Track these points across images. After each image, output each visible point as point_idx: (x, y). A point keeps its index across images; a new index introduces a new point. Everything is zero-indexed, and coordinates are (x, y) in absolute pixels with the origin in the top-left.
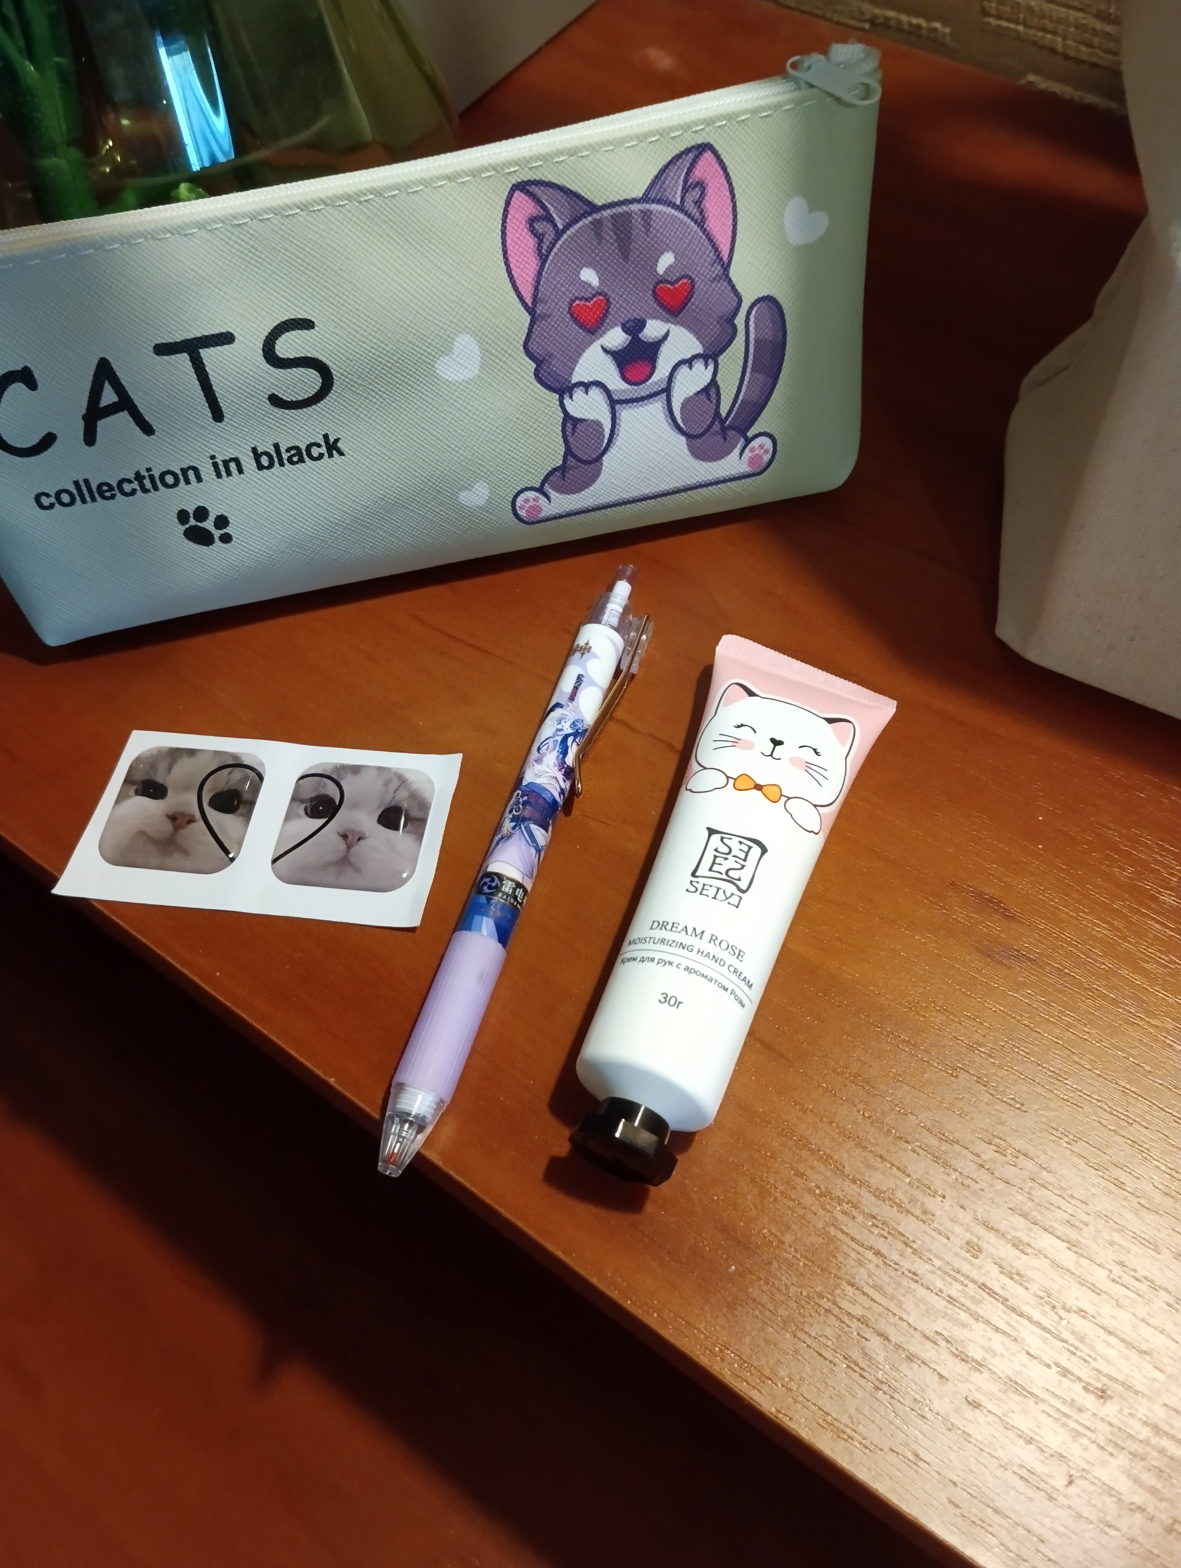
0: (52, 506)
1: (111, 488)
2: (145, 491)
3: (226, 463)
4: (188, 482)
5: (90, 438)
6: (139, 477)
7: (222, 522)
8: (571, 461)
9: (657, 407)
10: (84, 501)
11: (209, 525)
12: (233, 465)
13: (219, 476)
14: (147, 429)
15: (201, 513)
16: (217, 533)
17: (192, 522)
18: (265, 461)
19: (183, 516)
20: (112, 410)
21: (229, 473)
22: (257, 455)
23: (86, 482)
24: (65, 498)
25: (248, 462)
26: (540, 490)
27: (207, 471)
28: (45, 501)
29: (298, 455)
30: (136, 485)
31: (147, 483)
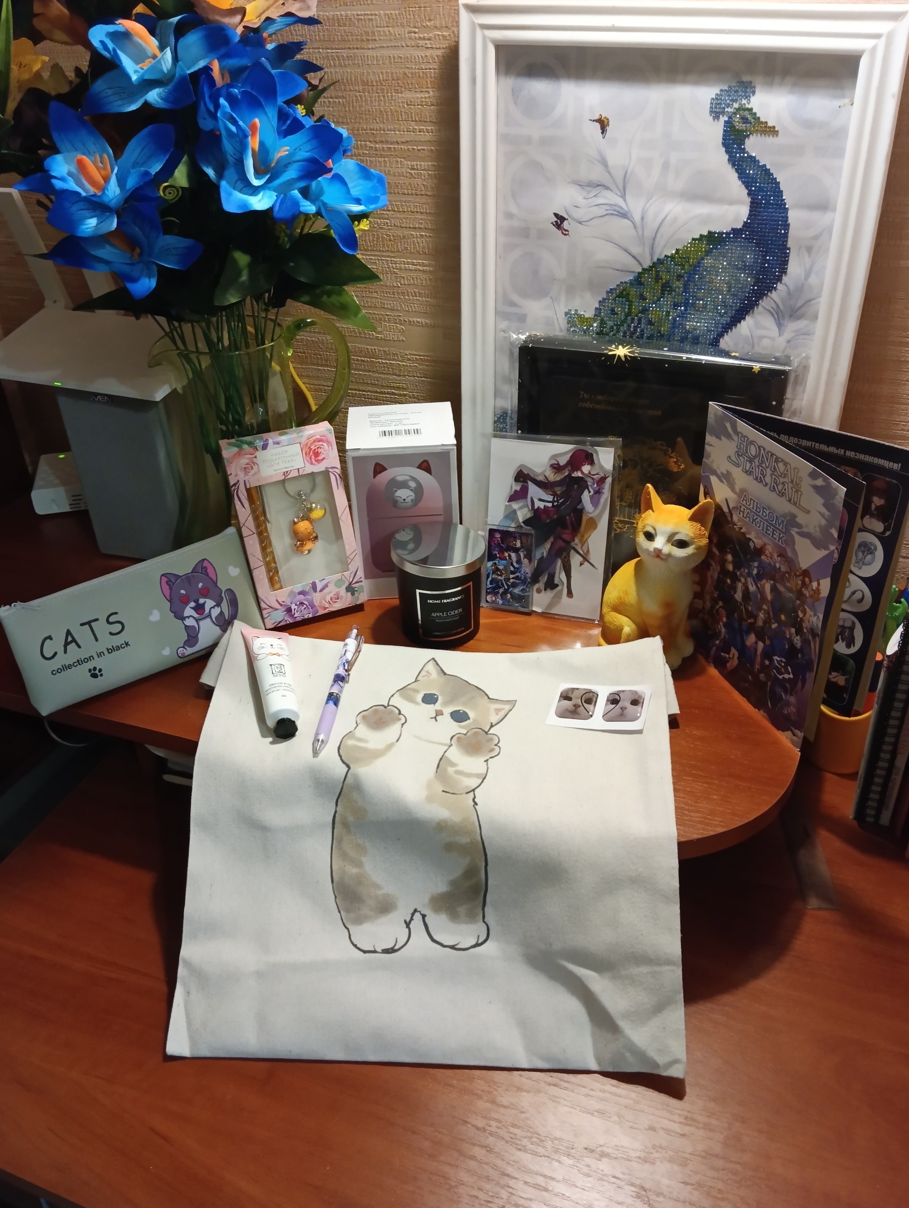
0: (56, 674)
1: (71, 665)
2: (80, 664)
3: (100, 653)
4: (91, 660)
5: (65, 652)
6: (78, 661)
7: (100, 670)
8: (190, 638)
9: (208, 620)
10: (64, 670)
11: (97, 672)
12: (102, 654)
13: (99, 657)
14: (79, 647)
15: (95, 669)
16: (99, 674)
17: (93, 672)
18: (110, 651)
19: (90, 670)
20: (71, 642)
21: (101, 656)
22: (108, 650)
23: (65, 665)
24: (59, 671)
25: (106, 652)
26: (183, 647)
27: (95, 656)
28: (54, 673)
29: (118, 648)
30: (77, 664)
31: (80, 662)
